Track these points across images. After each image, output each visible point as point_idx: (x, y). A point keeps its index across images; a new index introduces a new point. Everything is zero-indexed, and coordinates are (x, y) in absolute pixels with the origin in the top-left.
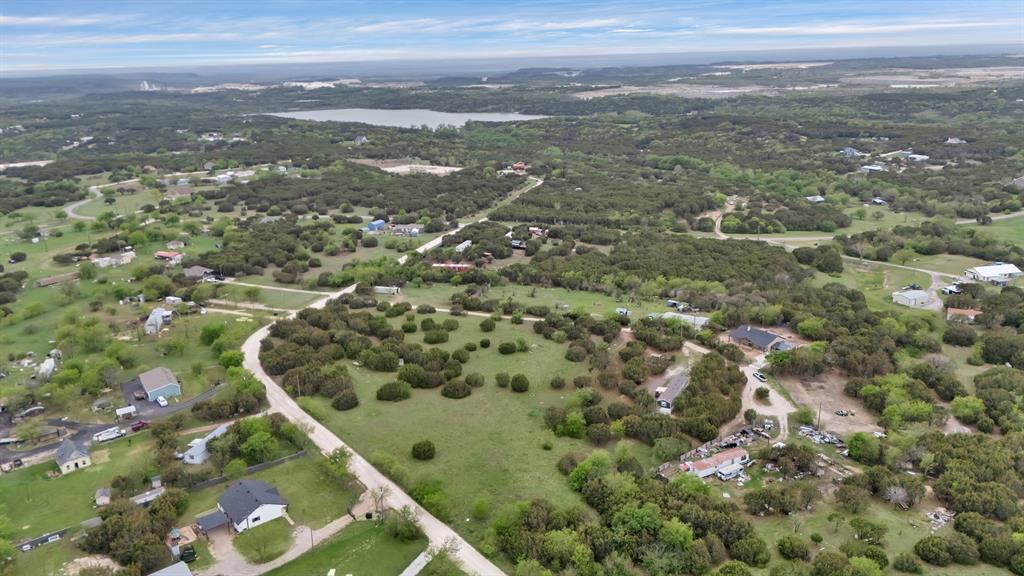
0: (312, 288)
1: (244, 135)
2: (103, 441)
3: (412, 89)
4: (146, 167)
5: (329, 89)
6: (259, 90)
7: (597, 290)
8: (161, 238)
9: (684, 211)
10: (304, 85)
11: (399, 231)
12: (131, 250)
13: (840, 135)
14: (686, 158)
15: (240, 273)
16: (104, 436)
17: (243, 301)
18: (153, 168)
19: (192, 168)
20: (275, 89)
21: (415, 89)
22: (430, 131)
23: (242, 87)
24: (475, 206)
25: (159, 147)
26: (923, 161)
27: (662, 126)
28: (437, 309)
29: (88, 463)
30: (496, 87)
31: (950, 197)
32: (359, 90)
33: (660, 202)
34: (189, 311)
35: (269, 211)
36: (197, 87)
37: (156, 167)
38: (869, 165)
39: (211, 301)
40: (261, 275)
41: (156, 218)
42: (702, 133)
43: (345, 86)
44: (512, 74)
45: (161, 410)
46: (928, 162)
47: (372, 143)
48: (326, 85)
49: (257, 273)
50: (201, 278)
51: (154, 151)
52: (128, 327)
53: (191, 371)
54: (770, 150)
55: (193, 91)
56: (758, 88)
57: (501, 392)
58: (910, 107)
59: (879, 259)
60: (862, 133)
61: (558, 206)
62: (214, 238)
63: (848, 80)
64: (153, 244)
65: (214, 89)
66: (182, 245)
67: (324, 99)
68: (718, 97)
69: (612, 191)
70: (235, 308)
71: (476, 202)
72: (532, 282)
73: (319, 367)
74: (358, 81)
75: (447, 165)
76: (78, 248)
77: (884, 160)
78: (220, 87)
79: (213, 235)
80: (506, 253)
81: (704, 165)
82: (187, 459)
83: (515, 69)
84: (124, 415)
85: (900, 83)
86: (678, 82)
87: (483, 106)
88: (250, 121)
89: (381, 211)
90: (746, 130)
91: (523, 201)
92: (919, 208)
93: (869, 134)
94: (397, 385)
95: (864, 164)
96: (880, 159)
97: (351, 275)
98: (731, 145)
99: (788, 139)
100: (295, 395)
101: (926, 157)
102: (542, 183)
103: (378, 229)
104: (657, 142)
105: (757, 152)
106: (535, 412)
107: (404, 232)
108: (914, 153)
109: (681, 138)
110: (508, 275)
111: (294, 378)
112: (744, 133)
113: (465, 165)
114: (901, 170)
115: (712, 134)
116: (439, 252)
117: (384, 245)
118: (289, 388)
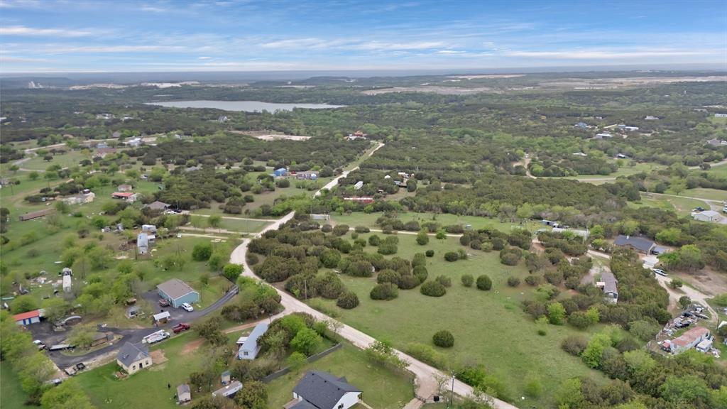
0: (258, 216)
1: (132, 115)
2: (152, 343)
3: (240, 88)
4: (65, 136)
5: (177, 87)
6: (124, 88)
7: (481, 215)
8: (111, 183)
9: (500, 162)
10: (158, 85)
11: (300, 176)
12: (89, 192)
13: (569, 115)
14: (471, 130)
15: (195, 206)
16: (151, 338)
17: (207, 227)
18: (71, 137)
19: (104, 136)
20: (136, 87)
21: (243, 88)
22: (270, 114)
23: (110, 86)
24: (345, 160)
25: (66, 123)
26: (636, 130)
27: (439, 110)
28: (371, 230)
29: (150, 363)
30: (303, 87)
31: (672, 152)
32: (200, 88)
33: (479, 156)
34: (167, 235)
35: (187, 164)
36: (74, 86)
37: (74, 136)
38: (601, 133)
39: (180, 228)
40: (209, 208)
41: (97, 170)
42: (472, 115)
43: (189, 85)
44: (308, 80)
45: (191, 314)
46: (639, 131)
47: (233, 121)
48: (174, 85)
49: (205, 207)
50: (163, 211)
51: (62, 126)
52: (120, 249)
53: (199, 281)
54: (525, 125)
55: (71, 88)
56: (487, 89)
57: (469, 291)
58: (598, 100)
59: (657, 192)
60: (582, 114)
61: (408, 159)
62: (154, 183)
63: (545, 85)
64: (104, 187)
65: (87, 87)
66: (130, 188)
67: (175, 94)
68: (465, 94)
69: (440, 149)
70: (204, 233)
71: (345, 157)
72: (426, 210)
73: (314, 274)
74: (197, 83)
75: (298, 135)
76: (42, 191)
77: (609, 130)
78: (91, 86)
79: (151, 181)
80: (395, 190)
81: (487, 134)
82: (242, 356)
83: (309, 77)
84: (161, 320)
85: (579, 86)
86: (429, 85)
87: (299, 99)
88: (131, 106)
89: (277, 163)
90: (500, 112)
91: (380, 156)
92: (654, 160)
93: (587, 115)
94: (387, 286)
95: (597, 133)
96: (605, 130)
97: (287, 206)
98: (496, 122)
99: (534, 118)
100: (302, 298)
101: (637, 128)
102: (383, 145)
103: (283, 175)
104: (441, 120)
105: (517, 126)
106: (510, 305)
107: (305, 176)
108: (627, 126)
109: (458, 118)
110: (406, 204)
111: (299, 283)
112: (501, 115)
113: (312, 135)
114: (625, 136)
115: (478, 115)
116: (345, 189)
117: (295, 186)
118: (297, 292)
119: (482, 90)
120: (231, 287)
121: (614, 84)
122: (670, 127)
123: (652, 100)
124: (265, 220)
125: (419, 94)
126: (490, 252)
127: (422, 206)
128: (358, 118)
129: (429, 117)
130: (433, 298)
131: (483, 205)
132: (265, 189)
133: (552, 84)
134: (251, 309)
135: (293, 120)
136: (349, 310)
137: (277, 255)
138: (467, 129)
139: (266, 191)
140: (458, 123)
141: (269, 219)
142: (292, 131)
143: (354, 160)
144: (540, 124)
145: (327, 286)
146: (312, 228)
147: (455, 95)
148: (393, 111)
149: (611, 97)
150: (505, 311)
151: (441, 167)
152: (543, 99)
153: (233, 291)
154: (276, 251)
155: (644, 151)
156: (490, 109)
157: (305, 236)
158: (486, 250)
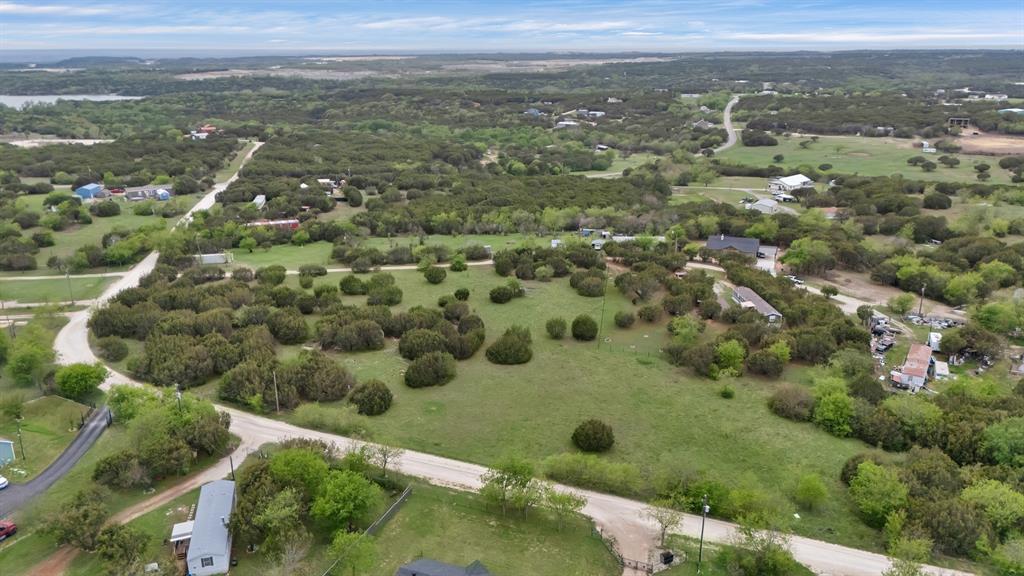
7: (486, 233)
9: (460, 159)
11: (136, 194)
13: (510, 101)
14: (383, 122)
22: (14, 109)
24: (205, 166)
28: (328, 271)
30: (62, 70)
31: (662, 139)
38: (563, 121)
42: (374, 103)
46: (607, 117)
54: (458, 114)
59: (680, 185)
60: (527, 99)
61: (318, 160)
63: (451, 67)
71: (204, 162)
73: (275, 358)
75: (87, 137)
77: (570, 117)
80: (330, 206)
81: (412, 127)
86: (283, 68)
89: (75, 177)
90: (415, 99)
91: (268, 157)
92: (644, 149)
93: (531, 100)
94: (436, 359)
95: (557, 121)
96: (565, 116)
97: (138, 245)
98: (415, 111)
99: (464, 105)
100: (268, 409)
101: (603, 113)
102: (261, 144)
103: (95, 196)
104: (333, 111)
105: (447, 116)
106: (644, 358)
107: (144, 195)
108: (590, 110)
109: (356, 107)
110: (363, 224)
111: (256, 381)
112: (417, 102)
113: (115, 137)
114: (594, 124)
115: (384, 103)
116: (238, 210)
117: (131, 211)
118: (255, 400)
119: (367, 73)
120: (88, 415)
121: (538, 67)
122: (639, 111)
123: (593, 83)
124: (99, 275)
125: (274, 78)
126: (550, 281)
127: (390, 226)
128: (187, 113)
129: (310, 106)
130: (516, 366)
131: (484, 216)
132: (71, 221)
133: (459, 67)
134: (175, 454)
135: (65, 117)
136: (378, 417)
137: (170, 332)
138: (380, 121)
139: (73, 224)
140: (358, 115)
141: (106, 272)
142: (75, 132)
143: (222, 168)
144: (477, 113)
145: (317, 378)
146: (210, 279)
147: (331, 81)
148: (246, 100)
149: (544, 81)
150: (643, 369)
151: (379, 169)
152: (459, 85)
153: (96, 423)
154: (166, 326)
155: (628, 138)
156: (396, 95)
157: (212, 292)
158: (544, 279)
